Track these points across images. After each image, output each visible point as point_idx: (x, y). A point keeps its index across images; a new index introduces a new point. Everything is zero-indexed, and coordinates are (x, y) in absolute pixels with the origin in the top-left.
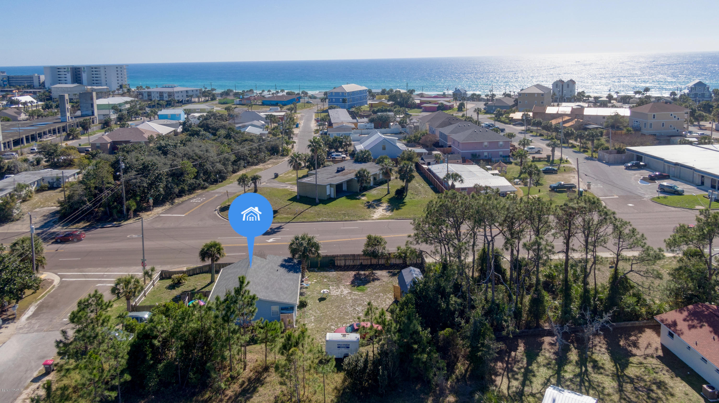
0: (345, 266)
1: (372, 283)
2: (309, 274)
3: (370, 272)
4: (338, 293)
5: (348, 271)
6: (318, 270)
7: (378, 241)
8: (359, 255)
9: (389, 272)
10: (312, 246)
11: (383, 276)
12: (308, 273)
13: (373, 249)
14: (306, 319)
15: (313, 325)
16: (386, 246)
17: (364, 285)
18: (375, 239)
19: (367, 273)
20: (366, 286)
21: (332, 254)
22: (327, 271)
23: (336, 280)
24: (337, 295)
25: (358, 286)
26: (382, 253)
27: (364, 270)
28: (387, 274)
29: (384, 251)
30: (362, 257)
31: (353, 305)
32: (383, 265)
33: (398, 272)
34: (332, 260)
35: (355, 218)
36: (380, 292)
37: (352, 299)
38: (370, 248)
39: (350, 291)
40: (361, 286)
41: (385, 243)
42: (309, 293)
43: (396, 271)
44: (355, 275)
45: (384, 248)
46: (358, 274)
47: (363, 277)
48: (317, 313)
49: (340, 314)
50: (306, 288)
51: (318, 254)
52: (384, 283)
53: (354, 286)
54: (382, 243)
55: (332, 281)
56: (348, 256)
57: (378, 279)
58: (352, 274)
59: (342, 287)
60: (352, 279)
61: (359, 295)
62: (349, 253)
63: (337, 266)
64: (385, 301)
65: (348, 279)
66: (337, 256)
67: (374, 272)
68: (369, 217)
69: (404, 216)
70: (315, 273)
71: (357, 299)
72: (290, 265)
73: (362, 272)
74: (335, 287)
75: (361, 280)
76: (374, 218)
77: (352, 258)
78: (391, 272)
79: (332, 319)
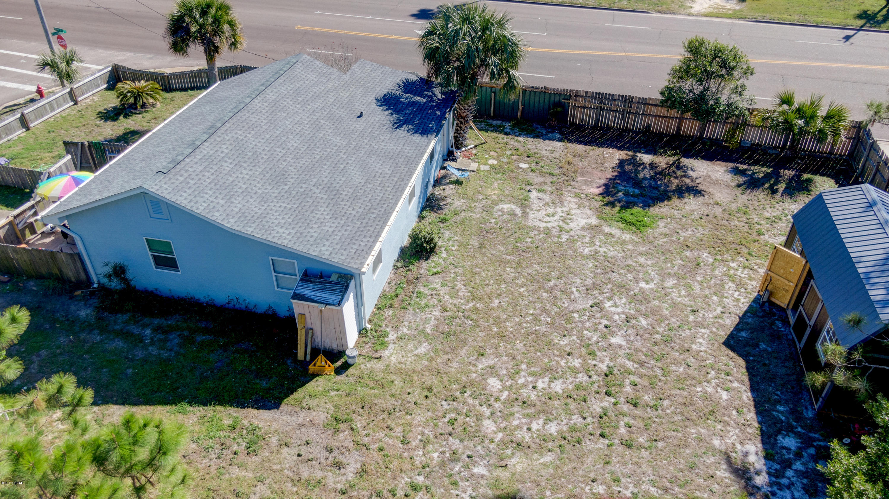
0: (595, 126)
1: (675, 201)
2: (483, 136)
3: (672, 160)
4: (553, 223)
5: (601, 145)
6: (513, 128)
7: (724, 64)
8: (644, 102)
9: (736, 171)
10: (494, 50)
11: (716, 183)
12: (476, 131)
13: (698, 89)
14: (409, 316)
15: (422, 349)
16: (750, 82)
17: (646, 205)
18: (717, 53)
19: (662, 161)
20: (655, 210)
21: (560, 86)
22: (537, 136)
23: (556, 171)
24: (547, 232)
25: (627, 206)
26: (729, 105)
27: (653, 151)
28: (729, 177)
29: (735, 98)
30: (655, 110)
31: (595, 286)
32: (715, 142)
33: (767, 177)
34: (559, 104)
35: (645, 7)
36: (701, 245)
37: (595, 255)
38: (688, 84)
39: (594, 221)
40: (636, 210)
41: (748, 72)
42: (458, 203)
43: (761, 171)
44: (622, 163)
45: (739, 91)
46: (632, 161)
47: (647, 173)
48: (454, 294)
49: (536, 319)
50: (458, 183)
51: (511, 80)
52: (718, 210)
53: (611, 204)
54: (736, 73)
55: (543, 174)
56: (610, 98)
57: (697, 192)
58: (612, 156)
59: (571, 202)
60: (610, 174)
61: (623, 243)
62: (616, 91)
63: (573, 124)
64: (719, 292)
65: (597, 172)
66: (577, 95)
67: (685, 161)
68: (681, 6)
69: (775, 16)
70: (501, 136)
71: (613, 260)
72: (414, 104)
73: (647, 158)
74: (547, 198)
75: (637, 183)
76: (692, 11)
77: (620, 106)
78: (743, 173)
79: (502, 336)
